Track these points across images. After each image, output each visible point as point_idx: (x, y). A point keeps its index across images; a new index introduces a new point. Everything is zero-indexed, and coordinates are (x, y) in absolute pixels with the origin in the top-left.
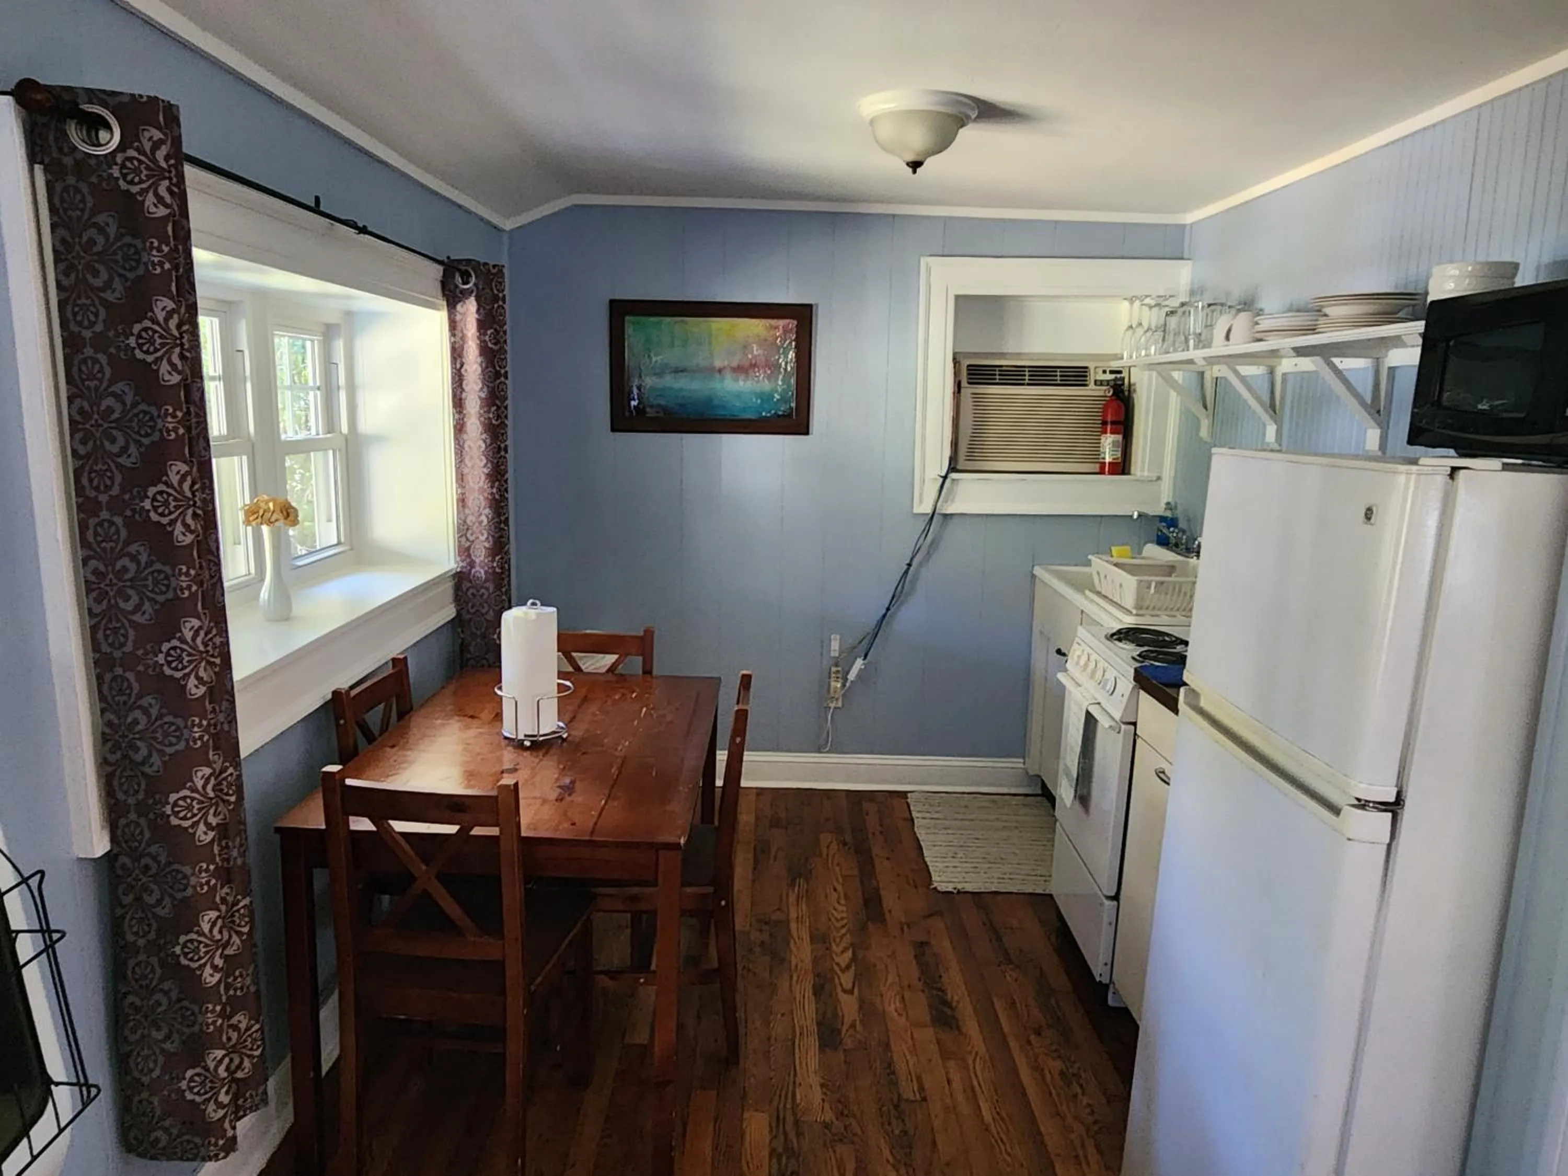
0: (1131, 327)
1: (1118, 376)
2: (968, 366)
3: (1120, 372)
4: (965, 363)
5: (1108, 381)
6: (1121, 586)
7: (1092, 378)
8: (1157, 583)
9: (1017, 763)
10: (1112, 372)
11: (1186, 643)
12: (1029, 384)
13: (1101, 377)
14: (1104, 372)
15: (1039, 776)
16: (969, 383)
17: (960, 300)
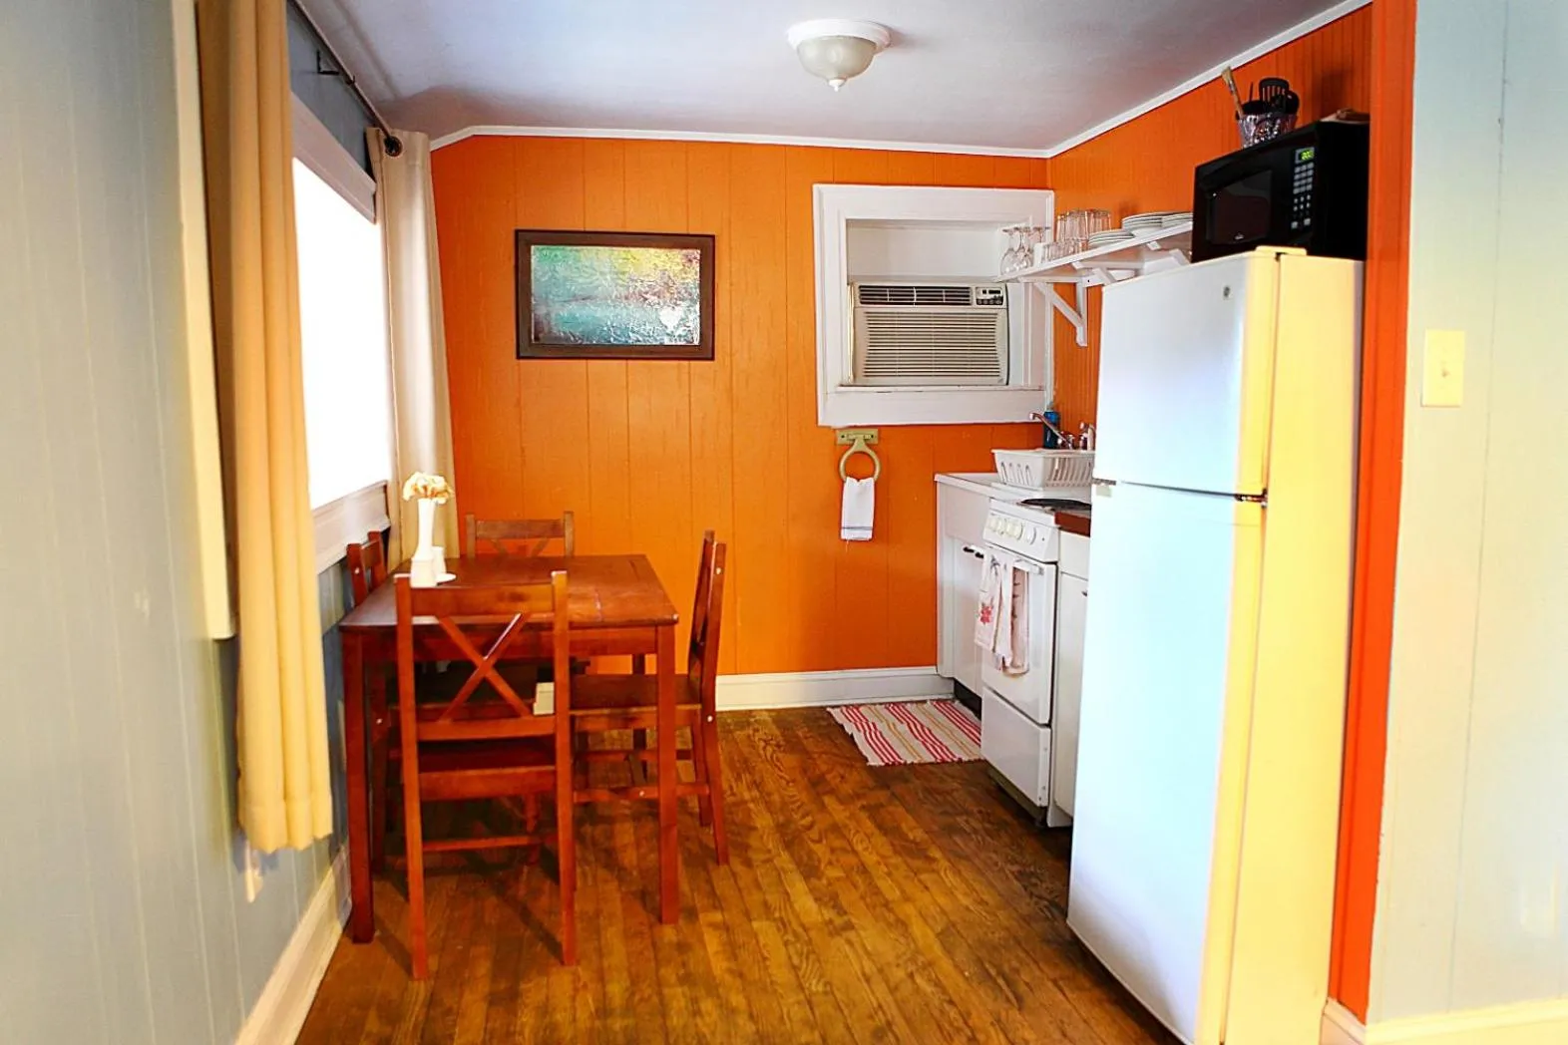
0: (1011, 250)
1: (997, 295)
2: (860, 287)
3: (999, 292)
4: (858, 284)
5: (988, 300)
6: (1027, 467)
7: (973, 298)
8: (1060, 458)
9: (931, 670)
10: (991, 292)
11: (1088, 507)
12: (916, 304)
13: (982, 297)
14: (984, 292)
15: (953, 679)
16: (862, 303)
17: (850, 223)
